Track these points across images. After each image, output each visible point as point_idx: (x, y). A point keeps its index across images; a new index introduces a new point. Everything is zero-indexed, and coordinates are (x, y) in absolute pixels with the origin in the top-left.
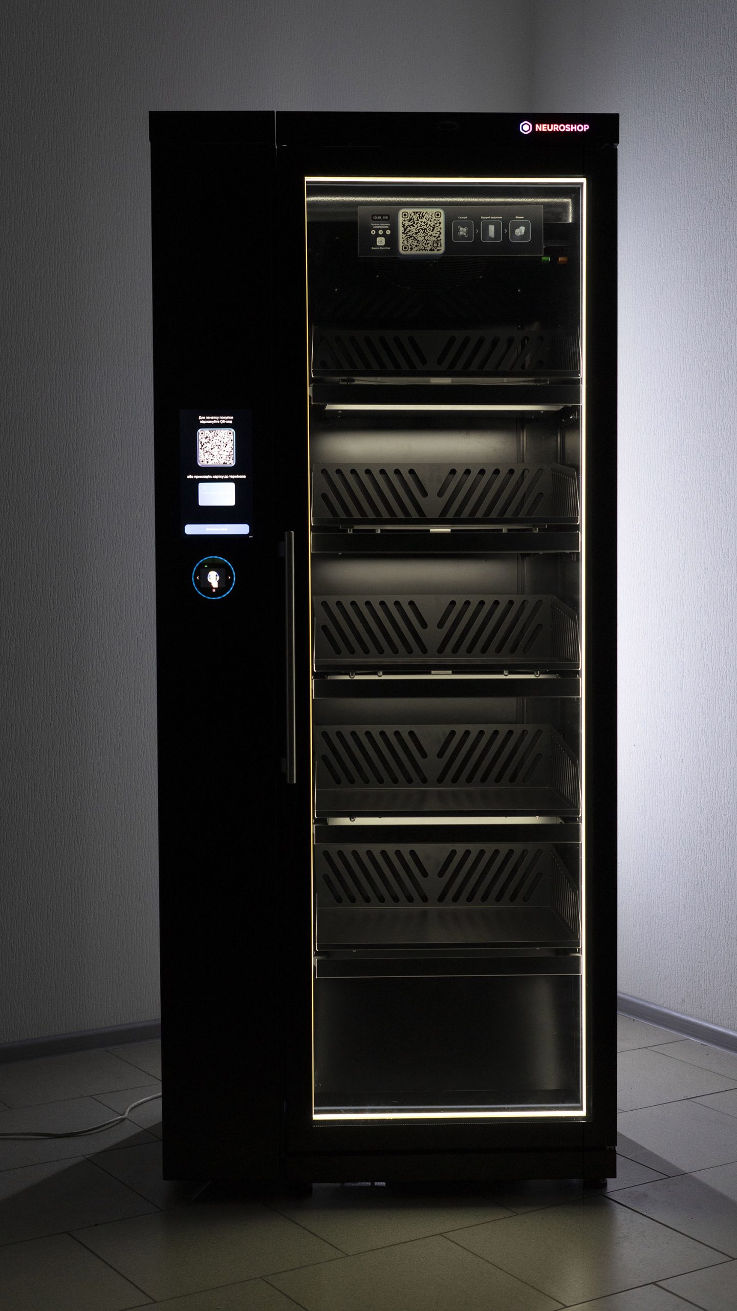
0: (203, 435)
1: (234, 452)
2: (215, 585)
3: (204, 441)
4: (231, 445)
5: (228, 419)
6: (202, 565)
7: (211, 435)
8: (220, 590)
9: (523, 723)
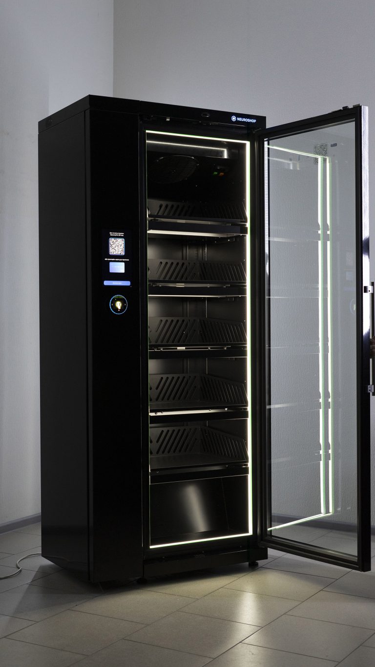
0: (112, 240)
1: (124, 249)
2: (119, 307)
3: (112, 243)
4: (123, 246)
5: (122, 234)
6: (114, 299)
7: (115, 241)
8: (122, 310)
9: (183, 373)
